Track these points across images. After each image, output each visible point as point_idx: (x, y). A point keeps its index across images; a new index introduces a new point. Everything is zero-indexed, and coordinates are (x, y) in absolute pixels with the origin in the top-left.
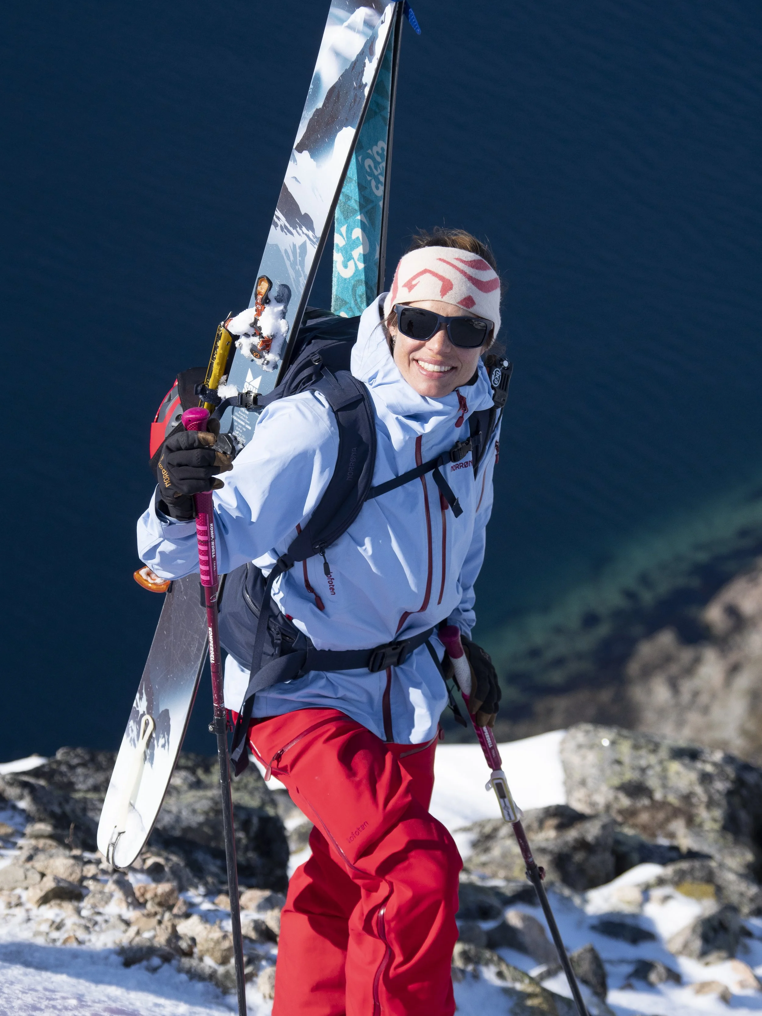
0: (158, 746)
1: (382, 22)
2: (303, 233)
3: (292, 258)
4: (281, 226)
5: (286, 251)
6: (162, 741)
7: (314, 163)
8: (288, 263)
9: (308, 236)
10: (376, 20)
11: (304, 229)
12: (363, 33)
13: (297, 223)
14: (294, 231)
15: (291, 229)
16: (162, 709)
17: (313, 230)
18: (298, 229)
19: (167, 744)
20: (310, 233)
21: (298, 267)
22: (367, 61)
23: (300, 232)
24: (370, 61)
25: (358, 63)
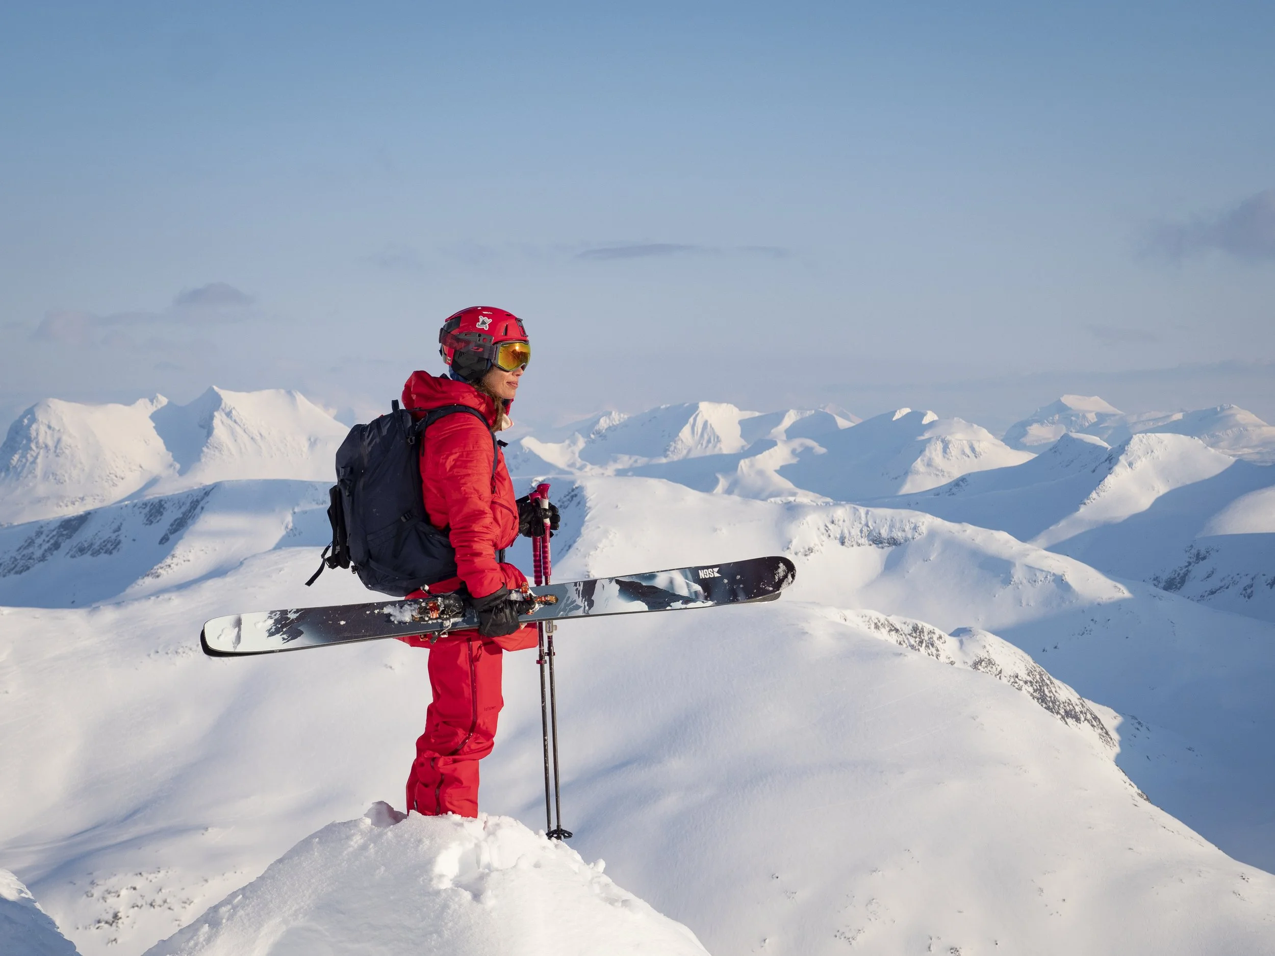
0: (281, 635)
1: (703, 602)
2: (584, 603)
3: (569, 602)
4: (577, 588)
5: (569, 597)
6: (285, 636)
7: (618, 594)
8: (565, 601)
9: (585, 607)
10: (701, 598)
11: (586, 603)
12: (691, 593)
13: (586, 597)
14: (581, 598)
15: (581, 595)
16: (301, 628)
17: (589, 609)
18: (584, 600)
19: (286, 641)
20: (587, 608)
21: (568, 608)
22: (681, 601)
23: (583, 602)
24: (682, 603)
25: (675, 597)
